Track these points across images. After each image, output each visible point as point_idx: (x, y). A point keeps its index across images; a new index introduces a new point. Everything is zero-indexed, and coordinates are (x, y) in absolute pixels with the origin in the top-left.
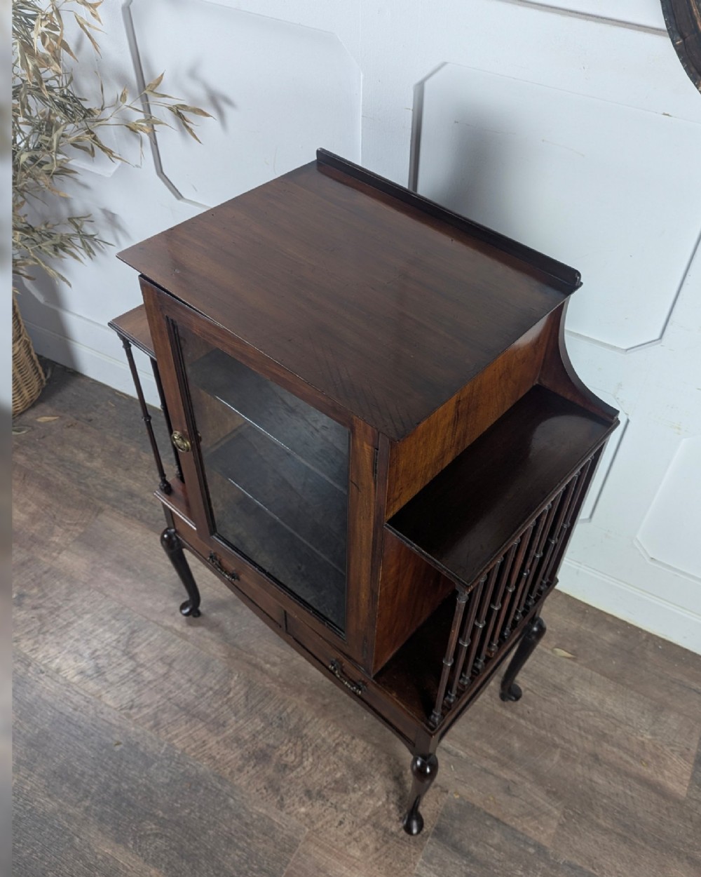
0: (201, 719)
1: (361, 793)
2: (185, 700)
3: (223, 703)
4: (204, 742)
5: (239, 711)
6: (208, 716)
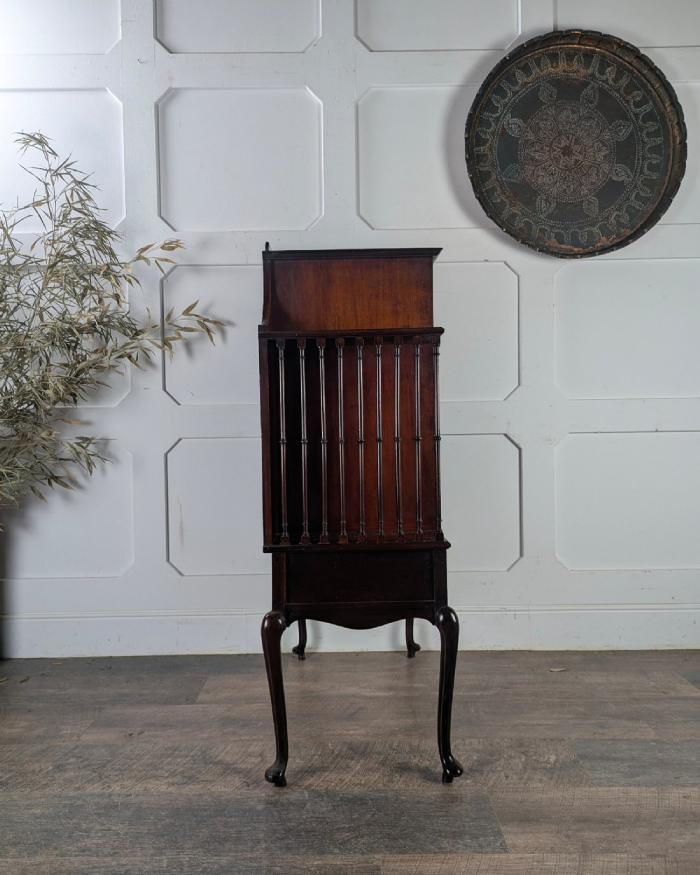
0: (323, 770)
1: (503, 760)
3: (333, 758)
4: (340, 780)
5: (353, 757)
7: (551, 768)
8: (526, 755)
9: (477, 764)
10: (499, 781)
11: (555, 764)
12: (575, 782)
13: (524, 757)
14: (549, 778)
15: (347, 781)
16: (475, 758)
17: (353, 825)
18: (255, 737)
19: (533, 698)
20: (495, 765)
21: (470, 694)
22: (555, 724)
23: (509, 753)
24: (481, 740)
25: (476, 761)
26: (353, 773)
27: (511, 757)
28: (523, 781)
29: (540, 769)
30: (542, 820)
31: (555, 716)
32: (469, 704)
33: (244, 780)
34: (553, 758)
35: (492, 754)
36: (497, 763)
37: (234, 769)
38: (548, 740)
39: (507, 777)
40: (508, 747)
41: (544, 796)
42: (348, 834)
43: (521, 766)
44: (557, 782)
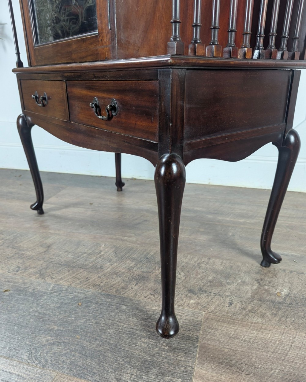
0: (80, 268)
1: (235, 284)
2: (65, 261)
3: (97, 258)
4: (87, 278)
5: (111, 260)
6: (86, 265)
7: (280, 303)
8: (259, 284)
9: (209, 284)
10: (221, 306)
11: (285, 299)
12: (300, 324)
13: (257, 285)
14: (273, 314)
15: (91, 280)
16: (210, 278)
17: (62, 329)
18: (57, 232)
19: (288, 230)
20: (224, 289)
21: (234, 220)
22: (300, 256)
23: (244, 278)
24: (225, 262)
25: (210, 281)
26: (100, 275)
27: (244, 283)
28: (244, 312)
29: (268, 301)
30: (245, 367)
31: (302, 249)
32: (230, 228)
33: (20, 265)
34: (285, 291)
35: (227, 276)
36: (229, 286)
37: (22, 254)
38: (287, 272)
39: (230, 304)
40: (245, 272)
41: (260, 335)
42: (50, 338)
43: (249, 294)
44: (279, 321)
